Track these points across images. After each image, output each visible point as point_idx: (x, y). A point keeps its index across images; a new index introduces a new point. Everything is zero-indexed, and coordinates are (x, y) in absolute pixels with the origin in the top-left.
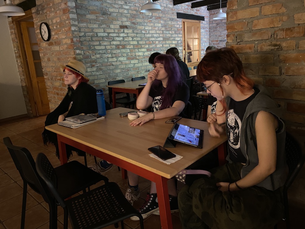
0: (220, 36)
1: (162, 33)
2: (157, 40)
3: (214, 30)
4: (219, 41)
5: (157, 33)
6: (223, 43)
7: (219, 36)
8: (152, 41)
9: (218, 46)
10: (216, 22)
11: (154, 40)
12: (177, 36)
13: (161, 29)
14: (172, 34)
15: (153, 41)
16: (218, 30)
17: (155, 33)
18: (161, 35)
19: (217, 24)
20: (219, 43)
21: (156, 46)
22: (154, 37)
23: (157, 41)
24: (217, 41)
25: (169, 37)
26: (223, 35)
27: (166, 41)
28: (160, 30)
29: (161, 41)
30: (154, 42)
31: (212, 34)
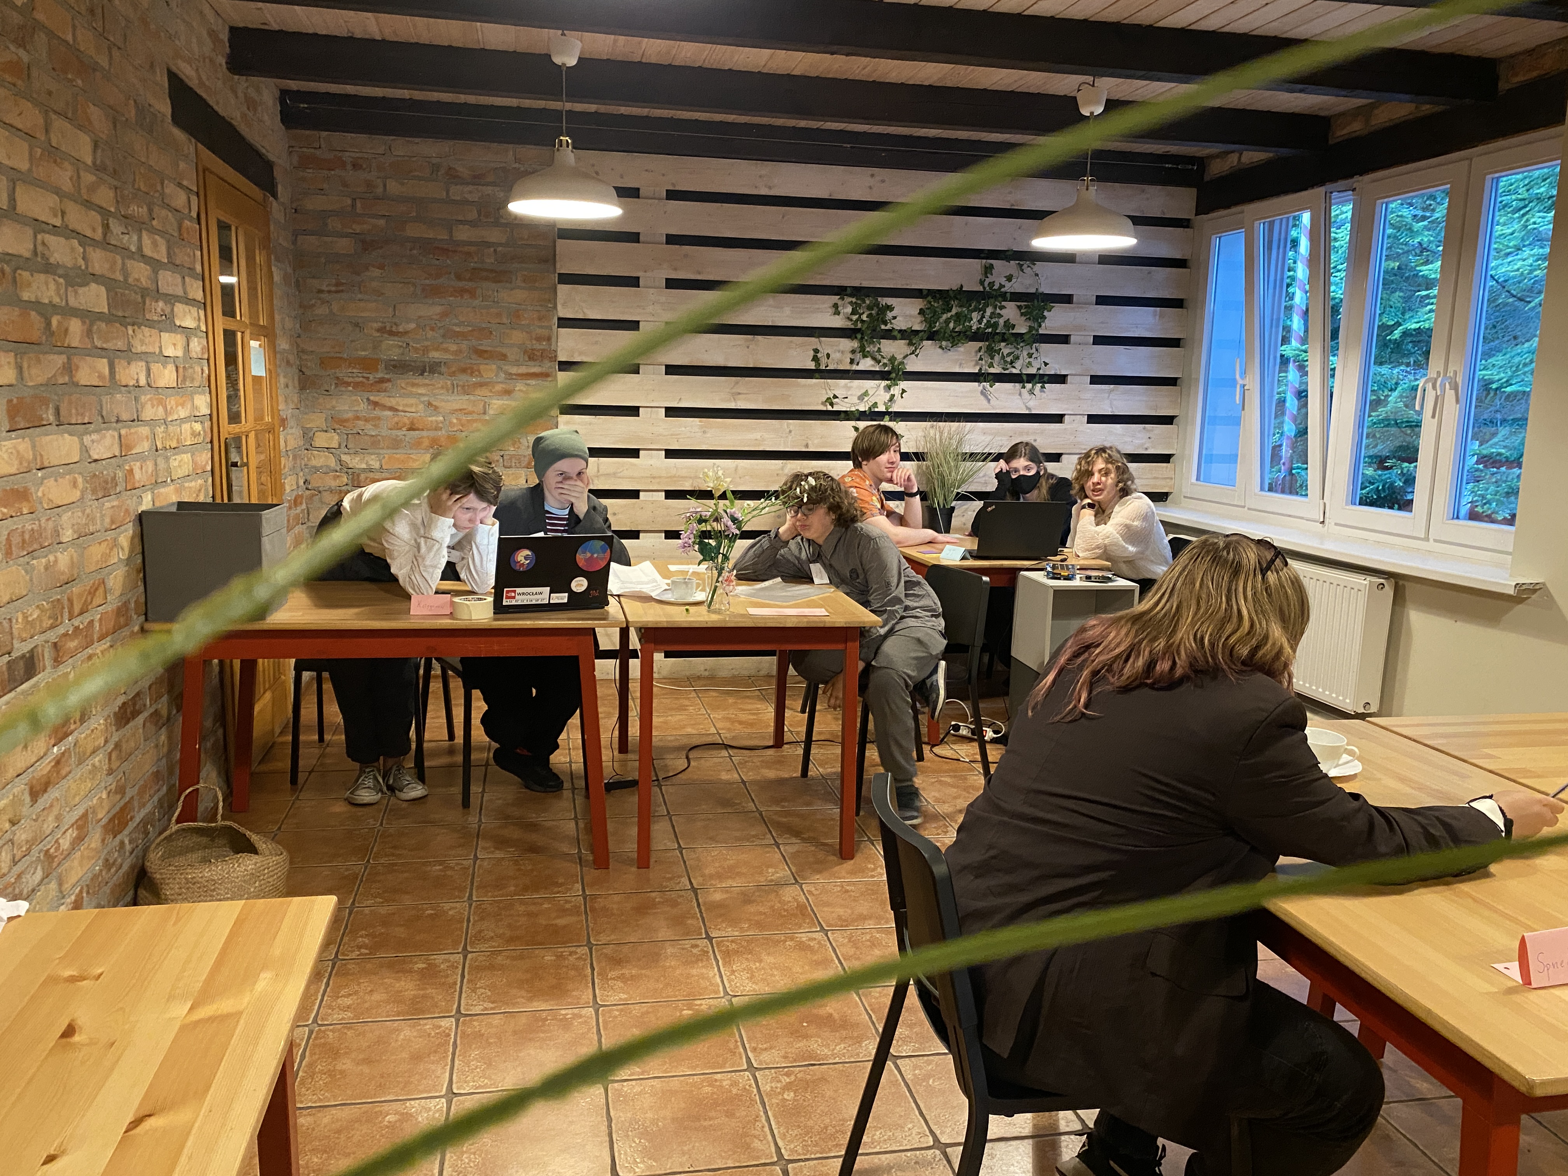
0: (391, 333)
1: (98, 235)
2: (72, 302)
3: (338, 284)
4: (381, 367)
5: (68, 232)
6: (414, 385)
7: (378, 330)
8: (37, 305)
9: (376, 404)
10: (358, 228)
11: (56, 300)
12: (179, 292)
13: (92, 188)
14: (155, 265)
15: (45, 310)
16: (374, 284)
17: (58, 222)
18: (99, 261)
19: (366, 244)
20: (382, 381)
21: (71, 377)
22: (49, 268)
23: (75, 312)
24: (368, 365)
25: (144, 293)
26: (412, 326)
27: (124, 322)
28: (88, 204)
29: (100, 316)
30: (54, 321)
31: (321, 310)
